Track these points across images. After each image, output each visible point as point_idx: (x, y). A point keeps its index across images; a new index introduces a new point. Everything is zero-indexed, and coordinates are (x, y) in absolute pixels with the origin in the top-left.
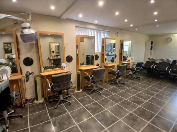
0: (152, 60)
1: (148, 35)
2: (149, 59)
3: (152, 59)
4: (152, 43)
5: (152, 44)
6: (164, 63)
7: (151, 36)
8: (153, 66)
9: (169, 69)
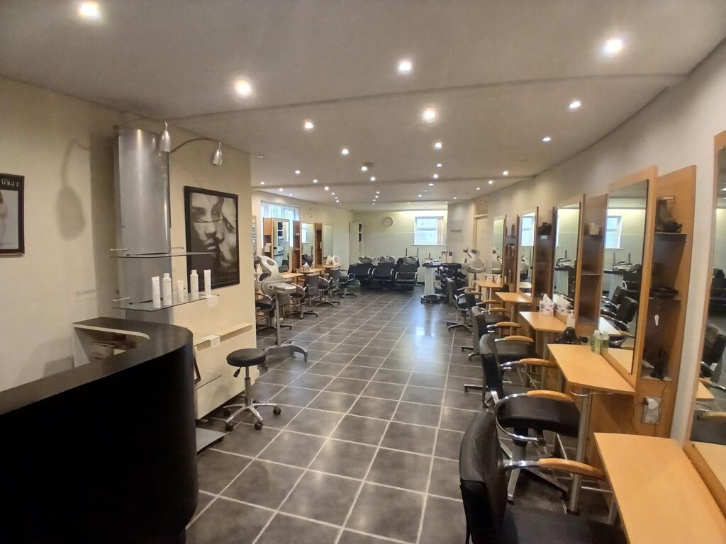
0: (366, 261)
1: (352, 211)
2: (361, 259)
3: (366, 258)
4: (360, 226)
5: (360, 230)
6: (385, 265)
7: (356, 214)
8: (371, 271)
9: (394, 273)
